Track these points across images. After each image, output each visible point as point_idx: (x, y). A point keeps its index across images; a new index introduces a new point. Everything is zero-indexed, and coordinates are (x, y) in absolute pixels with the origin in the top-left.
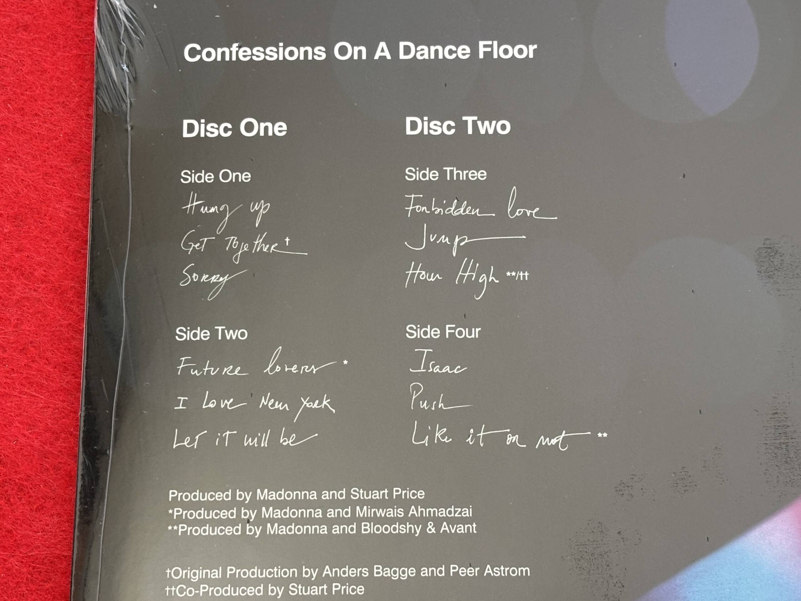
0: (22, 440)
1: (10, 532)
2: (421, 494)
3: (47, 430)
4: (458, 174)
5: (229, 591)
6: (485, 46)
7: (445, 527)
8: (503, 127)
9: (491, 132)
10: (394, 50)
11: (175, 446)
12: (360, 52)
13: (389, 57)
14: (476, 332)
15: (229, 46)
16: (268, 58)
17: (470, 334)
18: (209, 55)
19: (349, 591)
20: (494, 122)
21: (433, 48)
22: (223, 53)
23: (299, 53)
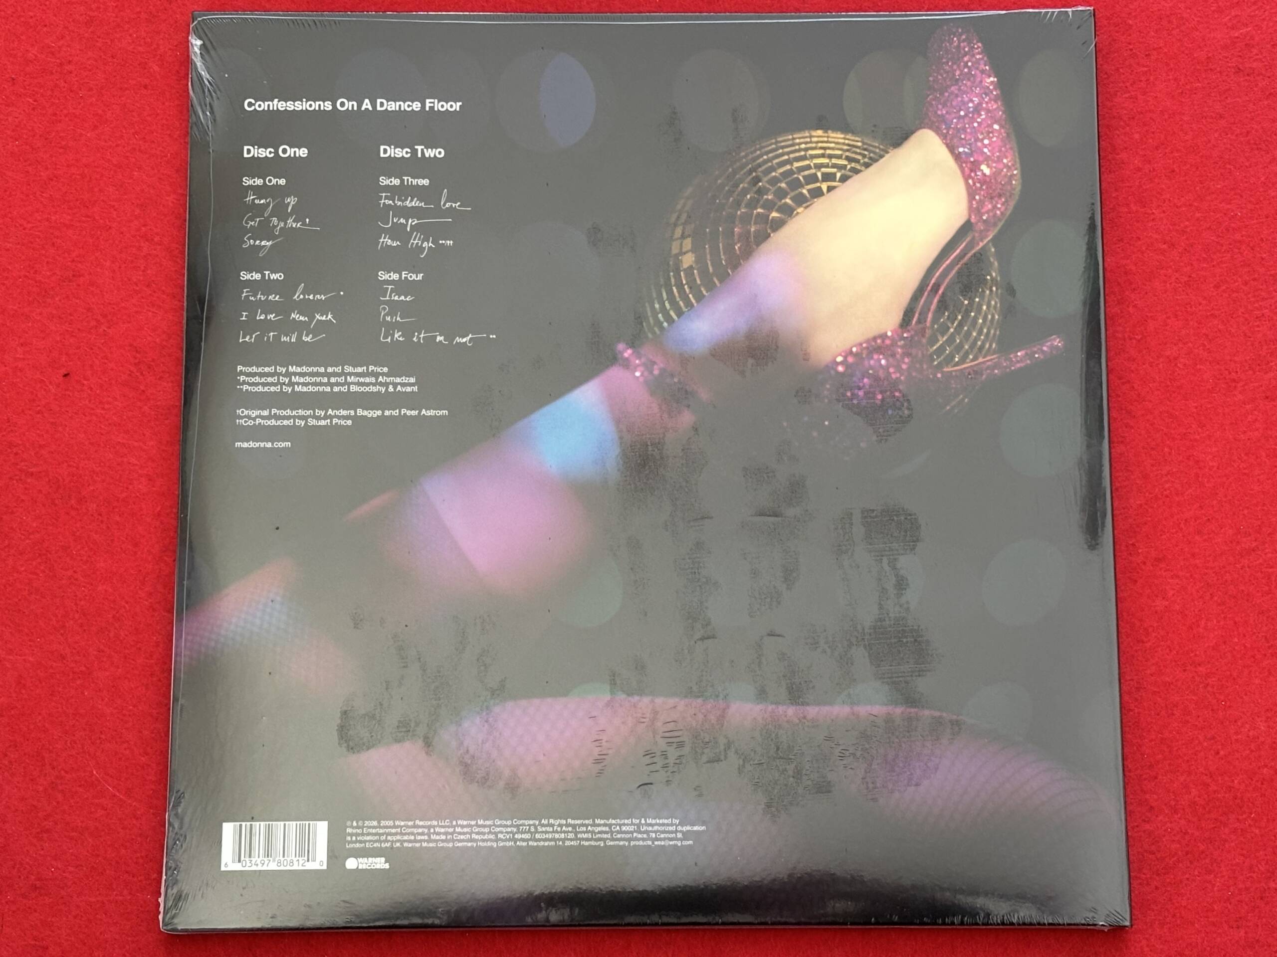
0: (149, 338)
1: (143, 391)
2: (385, 370)
3: (164, 332)
4: (412, 182)
5: (273, 422)
6: (430, 103)
7: (399, 388)
8: (440, 153)
9: (432, 156)
10: (374, 105)
11: (241, 341)
12: (353, 105)
13: (371, 109)
14: (420, 277)
15: (272, 101)
16: (296, 109)
17: (417, 277)
18: (260, 106)
19: (343, 423)
20: (434, 150)
21: (398, 104)
22: (269, 105)
23: (315, 105)
